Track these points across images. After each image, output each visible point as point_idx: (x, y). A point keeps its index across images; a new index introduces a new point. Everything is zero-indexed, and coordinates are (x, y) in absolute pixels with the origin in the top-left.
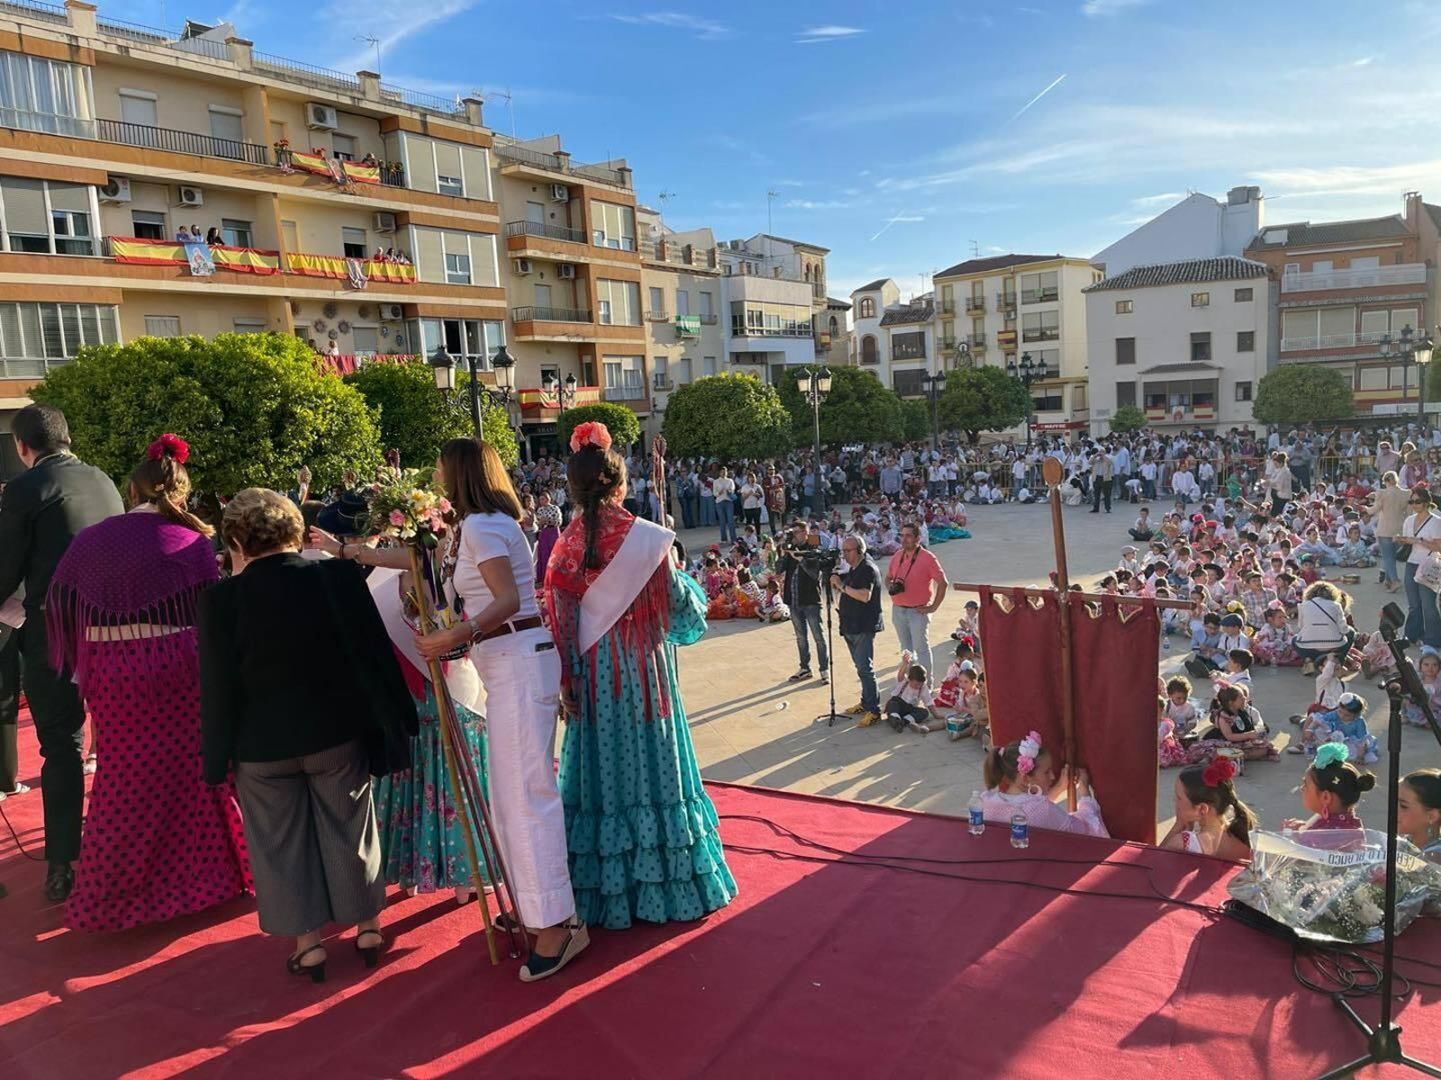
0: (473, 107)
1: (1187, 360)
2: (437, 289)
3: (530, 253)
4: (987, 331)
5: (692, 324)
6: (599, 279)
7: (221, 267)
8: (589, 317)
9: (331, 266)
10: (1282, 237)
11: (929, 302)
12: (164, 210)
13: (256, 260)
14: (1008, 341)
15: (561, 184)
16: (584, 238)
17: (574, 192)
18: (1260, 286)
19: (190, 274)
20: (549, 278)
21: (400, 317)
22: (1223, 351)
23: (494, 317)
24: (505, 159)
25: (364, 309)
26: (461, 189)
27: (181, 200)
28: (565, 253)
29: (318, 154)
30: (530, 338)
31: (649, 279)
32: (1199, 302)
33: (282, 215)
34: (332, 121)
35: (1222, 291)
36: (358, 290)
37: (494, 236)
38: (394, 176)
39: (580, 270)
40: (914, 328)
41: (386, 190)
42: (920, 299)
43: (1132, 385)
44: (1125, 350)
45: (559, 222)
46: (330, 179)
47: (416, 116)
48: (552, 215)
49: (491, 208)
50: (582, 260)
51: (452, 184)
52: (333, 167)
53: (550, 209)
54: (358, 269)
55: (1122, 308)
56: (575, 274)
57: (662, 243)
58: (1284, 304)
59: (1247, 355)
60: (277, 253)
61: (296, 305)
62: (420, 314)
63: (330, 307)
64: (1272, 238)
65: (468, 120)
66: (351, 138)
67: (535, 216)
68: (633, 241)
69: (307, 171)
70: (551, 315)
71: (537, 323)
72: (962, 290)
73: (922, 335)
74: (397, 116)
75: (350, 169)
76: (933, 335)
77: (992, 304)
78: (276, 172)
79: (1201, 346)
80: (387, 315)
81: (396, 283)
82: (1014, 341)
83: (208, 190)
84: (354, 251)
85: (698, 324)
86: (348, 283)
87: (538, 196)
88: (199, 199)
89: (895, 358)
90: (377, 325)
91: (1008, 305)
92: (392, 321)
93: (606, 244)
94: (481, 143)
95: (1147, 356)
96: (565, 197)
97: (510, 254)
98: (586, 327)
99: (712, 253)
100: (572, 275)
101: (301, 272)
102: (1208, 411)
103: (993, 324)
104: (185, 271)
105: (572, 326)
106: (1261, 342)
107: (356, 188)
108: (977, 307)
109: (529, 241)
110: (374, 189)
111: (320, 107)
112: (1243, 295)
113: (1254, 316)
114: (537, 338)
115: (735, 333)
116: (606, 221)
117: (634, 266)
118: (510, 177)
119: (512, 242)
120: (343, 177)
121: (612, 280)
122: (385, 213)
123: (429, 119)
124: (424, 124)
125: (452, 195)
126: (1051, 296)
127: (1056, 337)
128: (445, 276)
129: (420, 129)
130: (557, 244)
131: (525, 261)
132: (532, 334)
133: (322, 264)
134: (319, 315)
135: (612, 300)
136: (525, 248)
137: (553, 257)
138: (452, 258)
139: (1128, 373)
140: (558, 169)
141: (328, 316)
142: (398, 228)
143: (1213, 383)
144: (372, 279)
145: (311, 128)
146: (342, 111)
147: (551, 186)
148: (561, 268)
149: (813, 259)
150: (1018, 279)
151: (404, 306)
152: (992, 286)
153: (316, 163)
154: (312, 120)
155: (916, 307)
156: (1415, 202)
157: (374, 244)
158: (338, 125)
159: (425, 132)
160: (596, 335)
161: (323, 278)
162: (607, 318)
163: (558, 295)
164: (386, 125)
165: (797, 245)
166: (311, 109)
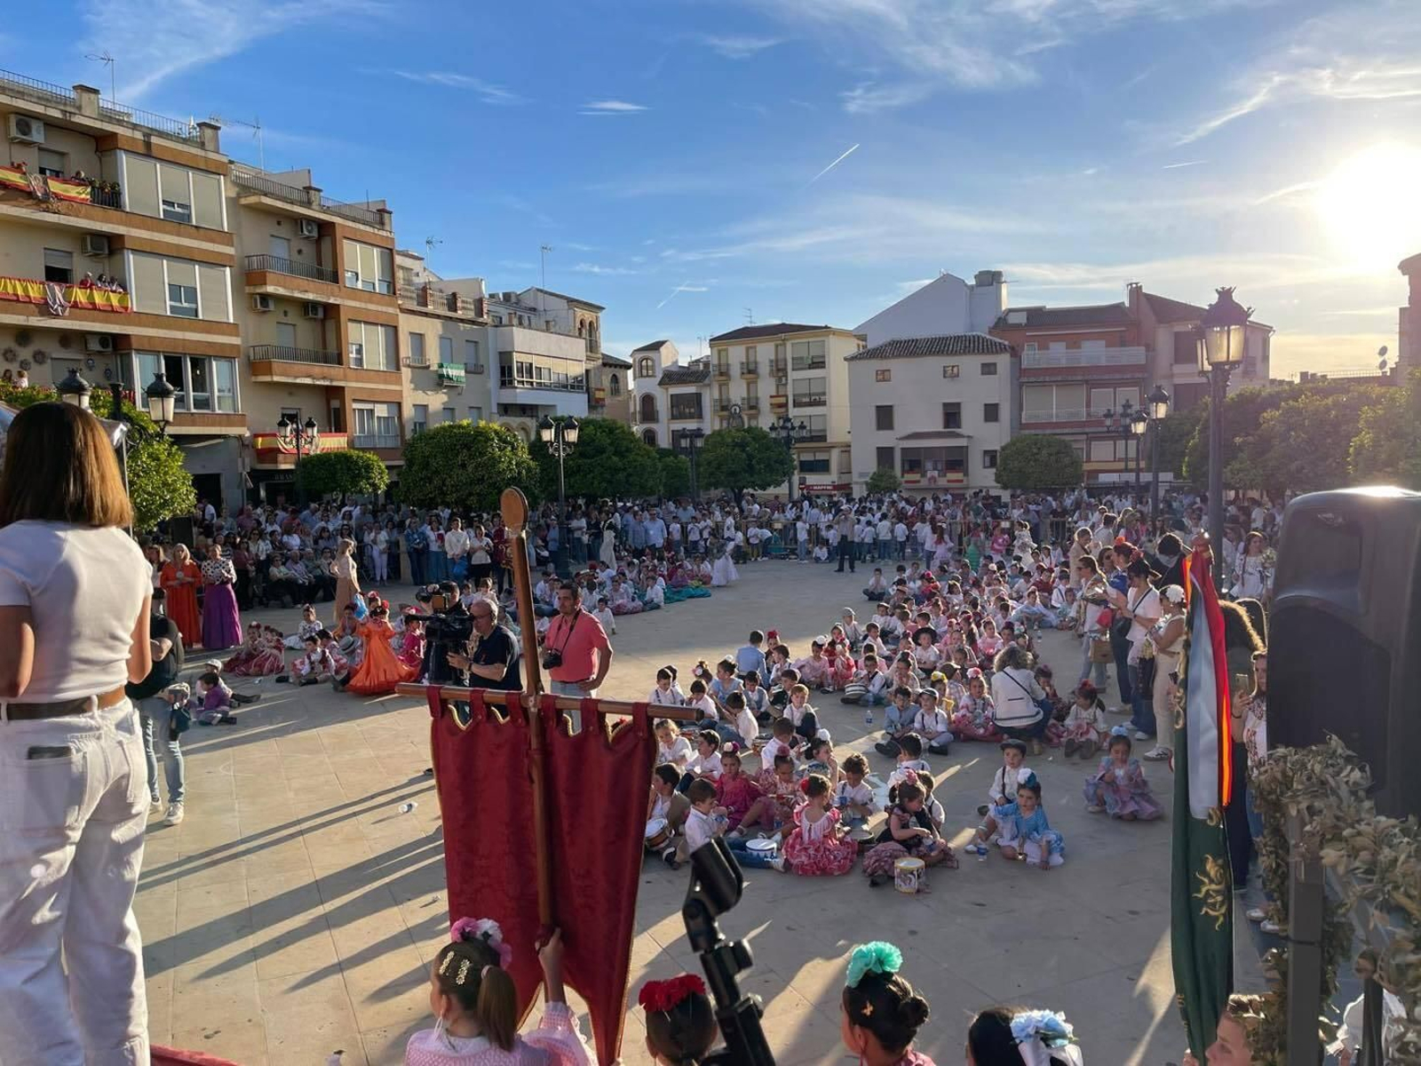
0: (208, 132)
1: (940, 429)
2: (156, 320)
3: (270, 289)
4: (760, 395)
5: (456, 372)
6: (350, 320)
8: (338, 360)
9: (25, 289)
10: (1021, 319)
11: (706, 365)
14: (780, 406)
15: (311, 220)
16: (335, 278)
17: (325, 229)
18: (1003, 361)
20: (294, 317)
21: (110, 349)
22: (972, 420)
23: (226, 355)
24: (245, 188)
25: (65, 340)
26: (189, 216)
28: (313, 292)
29: (17, 168)
30: (267, 379)
31: (407, 324)
32: (951, 374)
34: (38, 135)
35: (970, 364)
36: (57, 316)
37: (228, 269)
38: (109, 197)
39: (331, 311)
40: (690, 389)
41: (97, 210)
42: (698, 361)
43: (891, 449)
44: (885, 417)
45: (307, 259)
46: (30, 195)
47: (139, 135)
48: (300, 252)
49: (226, 238)
50: (332, 301)
51: (177, 209)
52: (35, 183)
53: (297, 244)
54: (59, 294)
55: (883, 376)
56: (325, 316)
57: (424, 289)
58: (1025, 379)
59: (992, 425)
62: (134, 346)
63: (24, 335)
64: (1013, 319)
65: (202, 145)
66: (62, 154)
67: (280, 250)
68: (391, 284)
70: (295, 355)
71: (277, 364)
72: (737, 354)
73: (698, 396)
74: (116, 134)
75: (55, 186)
76: (709, 397)
77: (764, 369)
79: (952, 415)
80: (94, 346)
81: (104, 311)
82: (785, 405)
84: (56, 275)
85: (462, 373)
86: (44, 308)
87: (284, 230)
89: (674, 418)
90: (80, 356)
91: (779, 371)
92: (99, 352)
93: (360, 285)
94: (215, 170)
95: (904, 424)
96: (315, 234)
97: (248, 289)
98: (334, 370)
99: (479, 302)
100: (321, 315)
102: (959, 476)
103: (766, 388)
105: (318, 368)
106: (1005, 413)
107: (62, 206)
108: (750, 371)
109: (270, 276)
110: (83, 209)
111: (25, 119)
112: (989, 369)
113: (997, 389)
114: (276, 379)
115: (503, 384)
116: (360, 262)
117: (391, 310)
118: (251, 208)
119: (250, 277)
120: (47, 194)
121: (366, 323)
122: (97, 235)
123: (154, 140)
124: (148, 145)
125: (178, 219)
126: (819, 364)
127: (823, 403)
128: (166, 307)
129: (142, 150)
130: (303, 282)
131: (265, 298)
132: (271, 375)
133: (14, 288)
134: (9, 343)
135: (364, 342)
136: (265, 283)
137: (297, 295)
138: (175, 290)
139: (886, 439)
140: (308, 204)
141: (20, 344)
142: (112, 253)
143: (963, 450)
144: (75, 305)
145: (12, 141)
146: (50, 124)
147: (298, 221)
148: (308, 307)
149: (588, 316)
150: (789, 346)
151: (115, 338)
152: (765, 352)
153: (14, 178)
154: (14, 132)
155: (694, 368)
156: (1136, 291)
157: (81, 266)
158: (45, 139)
159: (148, 152)
160: (345, 379)
162: (359, 361)
163: (304, 334)
164: (103, 143)
165: (570, 301)
166: (13, 120)
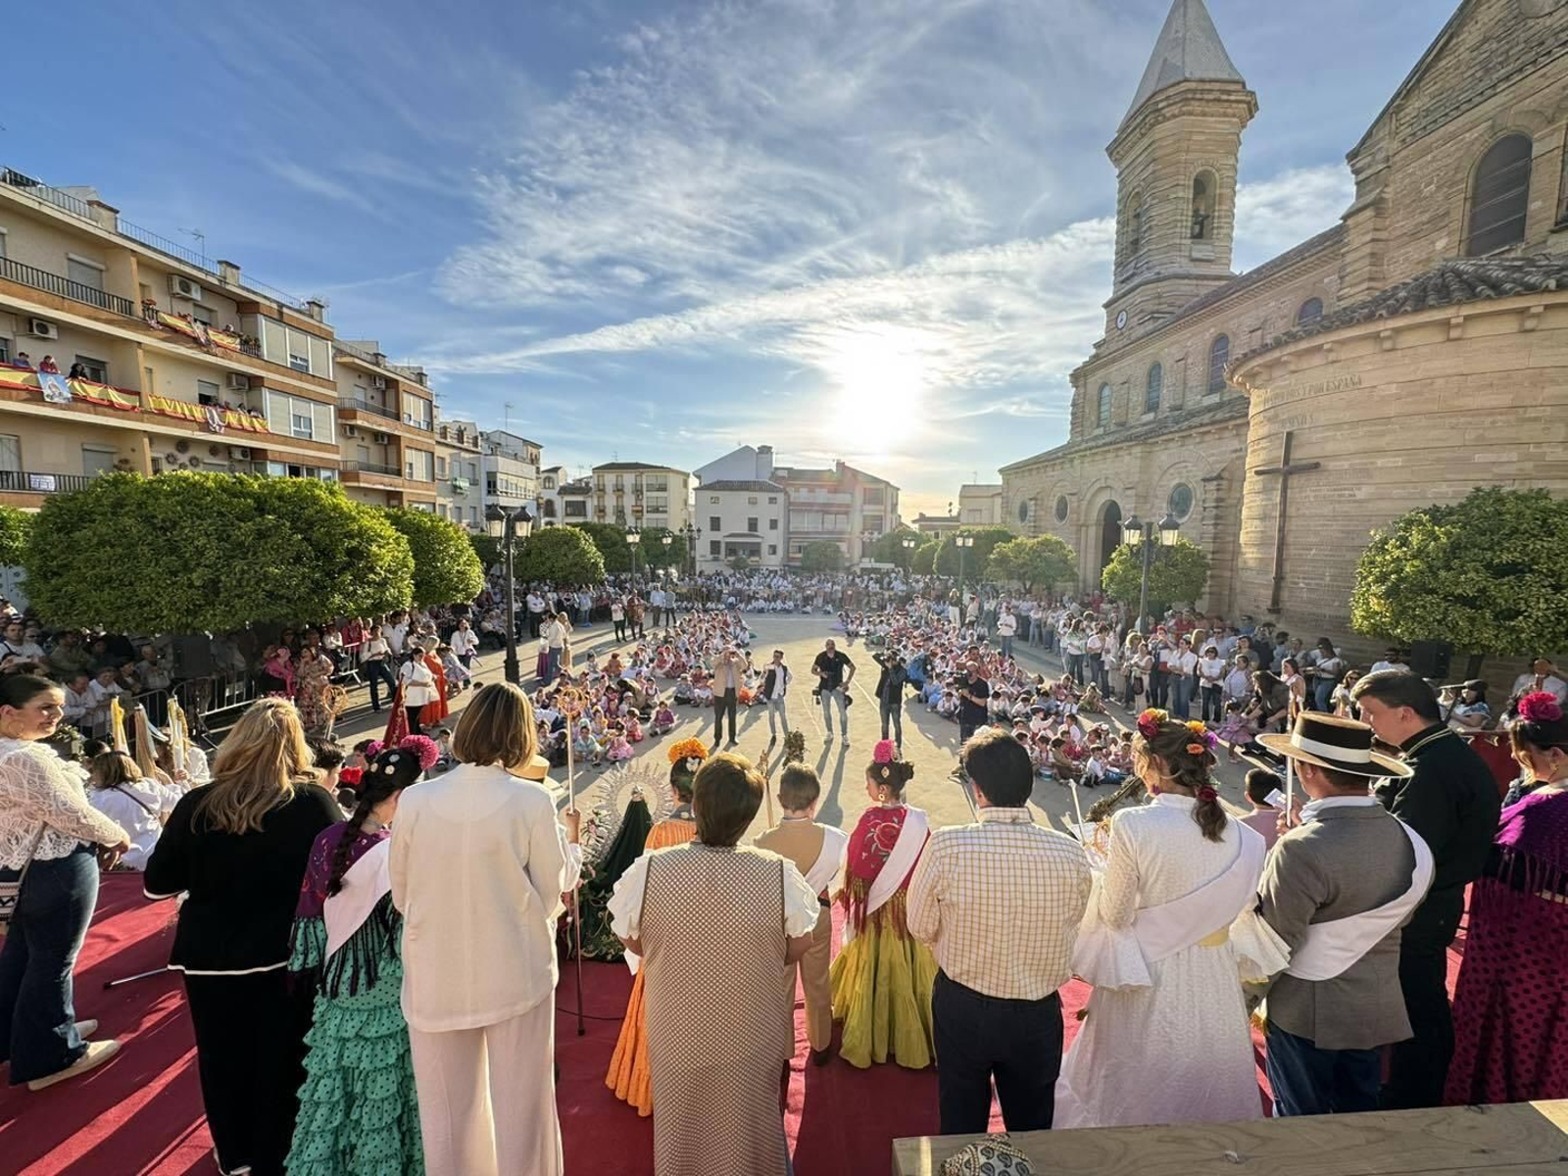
0: (316, 309)
1: (746, 532)
2: (285, 440)
3: (359, 422)
4: (625, 504)
5: (464, 484)
6: (408, 447)
7: (78, 400)
8: (399, 473)
9: (191, 411)
10: (785, 474)
11: (587, 484)
12: (9, 336)
13: (115, 397)
14: (637, 511)
15: (382, 376)
16: (397, 417)
17: (392, 384)
18: (780, 497)
19: (43, 400)
20: (367, 442)
21: (249, 459)
22: (763, 527)
23: (330, 466)
24: (339, 352)
25: (214, 449)
26: (307, 367)
27: (31, 330)
28: (384, 425)
29: (184, 317)
30: (356, 484)
31: (440, 451)
32: (753, 502)
33: (143, 361)
34: (196, 294)
35: (763, 497)
36: (215, 433)
37: (332, 407)
38: (251, 346)
39: (394, 440)
40: (580, 498)
41: (244, 358)
42: (580, 480)
43: (719, 542)
44: (715, 524)
45: (377, 403)
46: (196, 340)
47: (275, 306)
48: (372, 398)
49: (333, 385)
50: (396, 433)
51: (299, 362)
52: (198, 330)
53: (370, 393)
54: (216, 417)
55: (715, 501)
56: (389, 442)
57: (445, 428)
58: (791, 507)
59: (775, 531)
60: (138, 394)
61: (153, 437)
62: (270, 457)
63: (183, 444)
64: (780, 473)
65: (312, 317)
66: (210, 311)
67: (360, 395)
68: (430, 424)
69: (175, 330)
70: (369, 468)
71: (363, 475)
72: (610, 479)
73: (584, 503)
74: (258, 303)
75: (213, 335)
76: (591, 504)
77: (628, 489)
78: (144, 326)
79: (753, 524)
80: (238, 455)
81: (249, 432)
82: (642, 511)
83: (64, 328)
84: (205, 400)
85: (467, 485)
86: (205, 426)
87: (363, 382)
88: (53, 333)
89: (567, 515)
90: (226, 463)
91: (638, 491)
92: (240, 461)
93: (412, 423)
94: (324, 336)
95: (726, 529)
96: (383, 386)
97: (340, 421)
98: (398, 480)
99: (476, 438)
100: (386, 442)
101: (162, 413)
102: (757, 559)
103: (629, 501)
104: (37, 396)
105: (387, 479)
106: (781, 525)
107: (218, 351)
108: (619, 490)
109: (358, 414)
110: (234, 355)
111: (187, 281)
112: (772, 500)
113: (777, 511)
114: (362, 485)
115: (489, 492)
116: (412, 407)
117: (430, 441)
118: (344, 365)
119: (344, 413)
120: (208, 340)
121: (416, 449)
122: (240, 374)
123: (285, 310)
124: (281, 313)
125: (300, 369)
126: (663, 488)
127: (665, 512)
128: (291, 431)
129: (276, 316)
130: (380, 419)
131: (352, 428)
132: (358, 481)
133: (182, 409)
134: (171, 450)
135: (415, 462)
136: (355, 418)
137: (375, 427)
138: (298, 418)
139: (717, 536)
140: (377, 364)
141: (179, 451)
142: (250, 388)
143: (759, 544)
144: (229, 426)
145: (173, 295)
146: (206, 288)
147: (373, 377)
148: (377, 436)
149: (534, 451)
150: (644, 476)
151: (252, 450)
152: (629, 479)
153: (181, 324)
154: (177, 289)
155: (578, 485)
156: (841, 465)
157: (225, 395)
158: (202, 296)
159: (280, 319)
160: (403, 487)
161: (183, 420)
162: (411, 474)
163: (375, 456)
164: (246, 307)
165: (524, 441)
166: (176, 281)
